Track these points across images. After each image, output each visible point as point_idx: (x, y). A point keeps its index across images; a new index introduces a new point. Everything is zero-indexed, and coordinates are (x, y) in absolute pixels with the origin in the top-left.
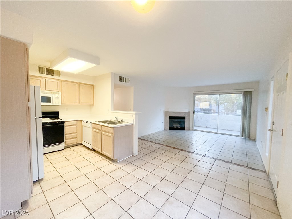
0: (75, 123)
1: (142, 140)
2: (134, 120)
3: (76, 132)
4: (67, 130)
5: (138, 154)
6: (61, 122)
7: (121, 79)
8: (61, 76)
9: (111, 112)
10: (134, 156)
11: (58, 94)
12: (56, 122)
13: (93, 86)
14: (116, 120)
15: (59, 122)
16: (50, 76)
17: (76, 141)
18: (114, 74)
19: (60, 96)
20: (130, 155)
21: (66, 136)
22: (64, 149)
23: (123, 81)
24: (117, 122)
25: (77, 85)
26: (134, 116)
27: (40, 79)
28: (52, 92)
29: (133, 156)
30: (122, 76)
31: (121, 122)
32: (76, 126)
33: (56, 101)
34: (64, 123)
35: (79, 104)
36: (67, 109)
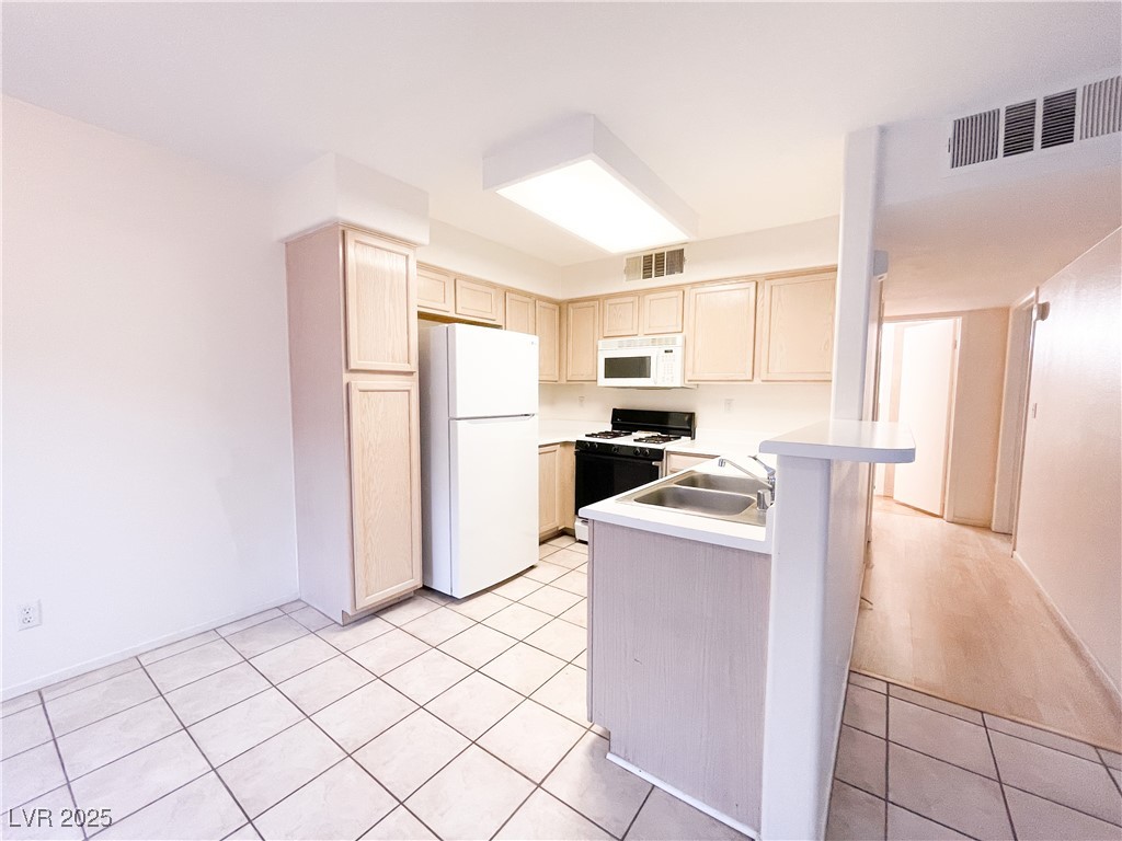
6: (650, 450)
8: (685, 268)
16: (654, 282)
19: (678, 352)
23: (1017, 148)
25: (752, 290)
27: (632, 299)
33: (665, 372)
34: (661, 459)
35: (757, 381)
36: (729, 403)
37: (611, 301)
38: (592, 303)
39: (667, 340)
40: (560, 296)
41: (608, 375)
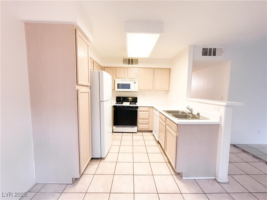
0: (147, 109)
1: (244, 151)
2: (221, 117)
3: (148, 118)
4: (141, 115)
5: (227, 181)
6: (135, 106)
7: (206, 52)
8: (138, 63)
9: (186, 100)
10: (218, 182)
11: (136, 81)
12: (131, 106)
13: (170, 69)
14: (190, 112)
15: (133, 106)
16: (130, 66)
17: (147, 128)
18: (194, 46)
19: (137, 83)
20: (209, 176)
21: (139, 121)
22: (137, 132)
23: (210, 55)
24: (191, 115)
25: (153, 71)
26: (223, 109)
27: (124, 69)
28: (131, 79)
29: (215, 179)
30: (209, 47)
31: (197, 116)
32: (148, 112)
33: (134, 88)
34: (137, 108)
35: (153, 90)
36: (144, 95)
37: (118, 69)
38: (112, 69)
39: (134, 80)
40: (103, 65)
41: (118, 88)
